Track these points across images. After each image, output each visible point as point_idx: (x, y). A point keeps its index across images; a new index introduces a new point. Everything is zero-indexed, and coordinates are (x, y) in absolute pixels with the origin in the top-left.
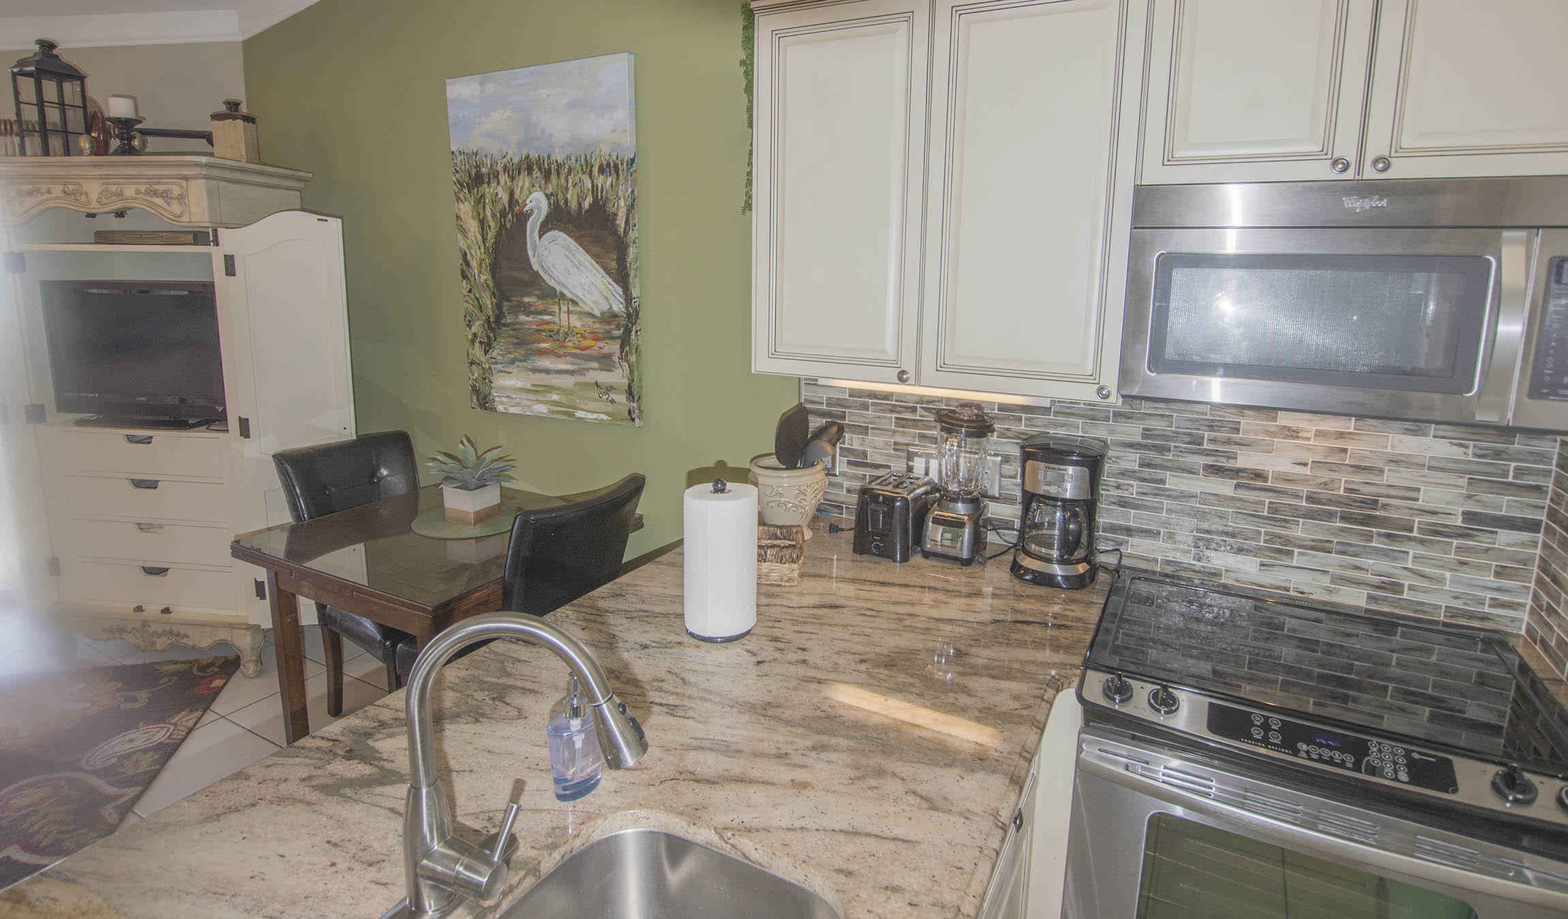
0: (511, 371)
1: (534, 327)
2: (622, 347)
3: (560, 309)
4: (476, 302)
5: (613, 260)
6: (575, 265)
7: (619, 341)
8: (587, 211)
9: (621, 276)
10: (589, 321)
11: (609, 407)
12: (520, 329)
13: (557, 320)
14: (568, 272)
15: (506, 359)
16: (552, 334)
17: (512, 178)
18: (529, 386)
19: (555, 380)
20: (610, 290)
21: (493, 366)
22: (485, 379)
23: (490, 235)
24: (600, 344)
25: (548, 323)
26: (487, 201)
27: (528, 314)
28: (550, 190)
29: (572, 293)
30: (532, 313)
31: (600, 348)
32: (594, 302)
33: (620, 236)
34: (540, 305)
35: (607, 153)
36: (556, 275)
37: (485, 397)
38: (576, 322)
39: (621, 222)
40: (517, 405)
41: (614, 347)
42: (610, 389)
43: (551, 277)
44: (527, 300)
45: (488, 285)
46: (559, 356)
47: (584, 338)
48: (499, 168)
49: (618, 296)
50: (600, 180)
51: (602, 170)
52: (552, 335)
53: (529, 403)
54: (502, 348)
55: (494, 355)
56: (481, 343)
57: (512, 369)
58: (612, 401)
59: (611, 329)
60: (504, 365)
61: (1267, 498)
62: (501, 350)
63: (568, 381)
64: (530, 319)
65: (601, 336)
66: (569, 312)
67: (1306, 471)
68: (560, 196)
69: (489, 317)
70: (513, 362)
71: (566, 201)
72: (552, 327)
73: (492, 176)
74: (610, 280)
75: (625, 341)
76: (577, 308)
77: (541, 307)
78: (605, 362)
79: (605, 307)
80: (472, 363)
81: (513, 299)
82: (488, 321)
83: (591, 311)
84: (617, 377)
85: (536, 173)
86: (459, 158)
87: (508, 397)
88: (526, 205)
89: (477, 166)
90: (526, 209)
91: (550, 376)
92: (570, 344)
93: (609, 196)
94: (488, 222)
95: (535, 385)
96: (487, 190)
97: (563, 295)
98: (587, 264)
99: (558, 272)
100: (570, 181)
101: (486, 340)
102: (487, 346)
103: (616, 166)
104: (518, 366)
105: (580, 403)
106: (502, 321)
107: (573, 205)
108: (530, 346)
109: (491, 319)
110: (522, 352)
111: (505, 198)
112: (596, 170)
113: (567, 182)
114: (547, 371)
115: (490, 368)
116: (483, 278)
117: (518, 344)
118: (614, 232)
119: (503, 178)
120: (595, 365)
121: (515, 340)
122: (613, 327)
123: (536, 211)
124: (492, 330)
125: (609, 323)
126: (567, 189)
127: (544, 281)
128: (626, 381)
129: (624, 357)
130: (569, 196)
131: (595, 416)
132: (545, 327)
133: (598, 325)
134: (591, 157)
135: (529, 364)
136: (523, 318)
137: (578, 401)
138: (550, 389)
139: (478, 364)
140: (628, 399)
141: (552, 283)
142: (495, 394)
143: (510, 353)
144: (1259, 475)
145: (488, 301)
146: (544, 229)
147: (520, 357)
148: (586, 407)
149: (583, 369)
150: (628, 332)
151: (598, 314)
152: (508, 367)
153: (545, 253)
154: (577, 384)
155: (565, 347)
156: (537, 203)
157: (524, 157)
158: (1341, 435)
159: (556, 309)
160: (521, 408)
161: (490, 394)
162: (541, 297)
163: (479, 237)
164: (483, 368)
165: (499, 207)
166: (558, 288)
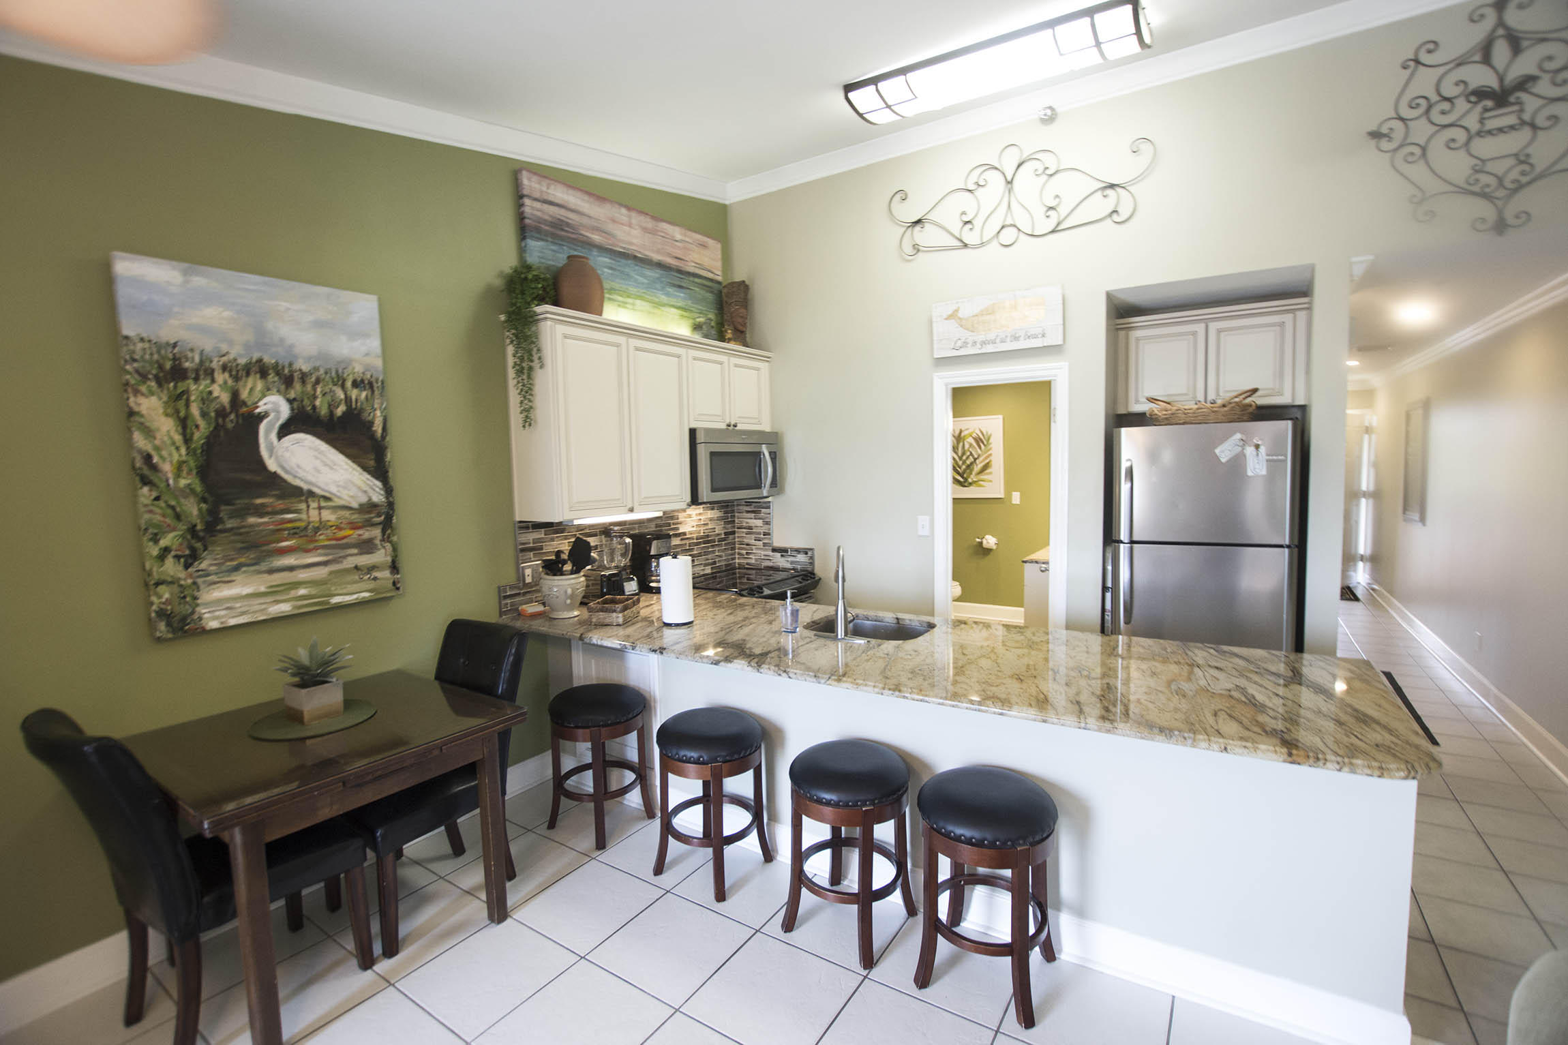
0: (234, 578)
1: (271, 527)
2: (384, 532)
3: (308, 507)
4: (169, 511)
5: (371, 460)
6: (326, 465)
7: (381, 527)
8: (339, 418)
9: (380, 471)
10: (347, 513)
11: (372, 585)
12: (248, 533)
13: (304, 516)
14: (318, 471)
15: (224, 568)
16: (298, 531)
17: (237, 379)
18: (263, 589)
19: (302, 575)
20: (368, 485)
21: (200, 581)
22: (185, 597)
23: (197, 435)
24: (360, 532)
25: (290, 521)
26: (193, 398)
27: (261, 515)
28: (292, 395)
29: (323, 490)
30: (268, 513)
31: (360, 535)
32: (352, 497)
33: (376, 440)
34: (280, 504)
35: (361, 371)
36: (301, 474)
37: (184, 619)
38: (328, 516)
39: (378, 428)
40: (243, 613)
41: (376, 532)
42: (373, 568)
43: (295, 477)
44: (259, 501)
45: (193, 491)
46: (307, 551)
47: (339, 528)
48: (214, 365)
49: (377, 489)
50: (354, 393)
51: (355, 384)
52: (295, 533)
53: (263, 606)
54: (218, 556)
55: (204, 565)
56: (177, 557)
57: (238, 577)
58: (375, 579)
59: (373, 518)
60: (221, 575)
61: (687, 542)
62: (216, 559)
63: (322, 572)
64: (265, 520)
65: (360, 524)
66: (320, 508)
67: (694, 529)
68: (306, 402)
69: (195, 526)
70: (236, 569)
71: (314, 407)
72: (297, 524)
73: (201, 373)
74: (369, 477)
75: (387, 525)
76: (330, 504)
77: (282, 507)
78: (367, 546)
79: (364, 499)
80: (157, 584)
81: (238, 502)
82: (192, 530)
83: (347, 504)
84: (381, 556)
85: (272, 377)
86: (140, 345)
87: (227, 608)
88: (257, 407)
89: (174, 359)
90: (258, 411)
91: (294, 573)
92: (322, 537)
93: (364, 407)
94: (194, 420)
95: (272, 587)
96: (193, 387)
97: (311, 494)
98: (343, 464)
99: (304, 471)
100: (319, 390)
101: (187, 552)
102: (190, 559)
103: (371, 384)
104: (245, 572)
105: (336, 590)
106: (219, 528)
107: (324, 411)
108: (265, 548)
109: (199, 527)
110: (252, 556)
111: (225, 398)
112: (349, 384)
113: (315, 390)
114: (291, 569)
115: (195, 583)
116: (183, 482)
117: (242, 548)
118: (372, 436)
119: (220, 377)
120: (355, 551)
121: (240, 545)
122: (372, 515)
123: (272, 415)
124: (200, 539)
125: (369, 512)
126: (315, 397)
127: (284, 481)
128: (389, 559)
129: (386, 538)
130: (318, 403)
131: (355, 596)
132: (289, 525)
133: (356, 516)
134: (343, 373)
135: (264, 566)
136: (252, 520)
137: (333, 588)
138: (297, 585)
139: (172, 583)
140: (392, 573)
141: (297, 482)
142: (204, 611)
143: (232, 560)
144: (684, 534)
145: (193, 509)
146: (284, 431)
147: (248, 562)
148: (341, 592)
149: (340, 557)
150: (389, 518)
151: (355, 505)
152: (229, 576)
153: (287, 455)
154: (331, 573)
155: (316, 541)
156: (276, 406)
157: (254, 360)
158: (700, 514)
159: (303, 506)
160: (250, 616)
161: (193, 612)
162: (279, 497)
163: (178, 438)
164: (181, 586)
165: (214, 406)
166: (305, 487)
